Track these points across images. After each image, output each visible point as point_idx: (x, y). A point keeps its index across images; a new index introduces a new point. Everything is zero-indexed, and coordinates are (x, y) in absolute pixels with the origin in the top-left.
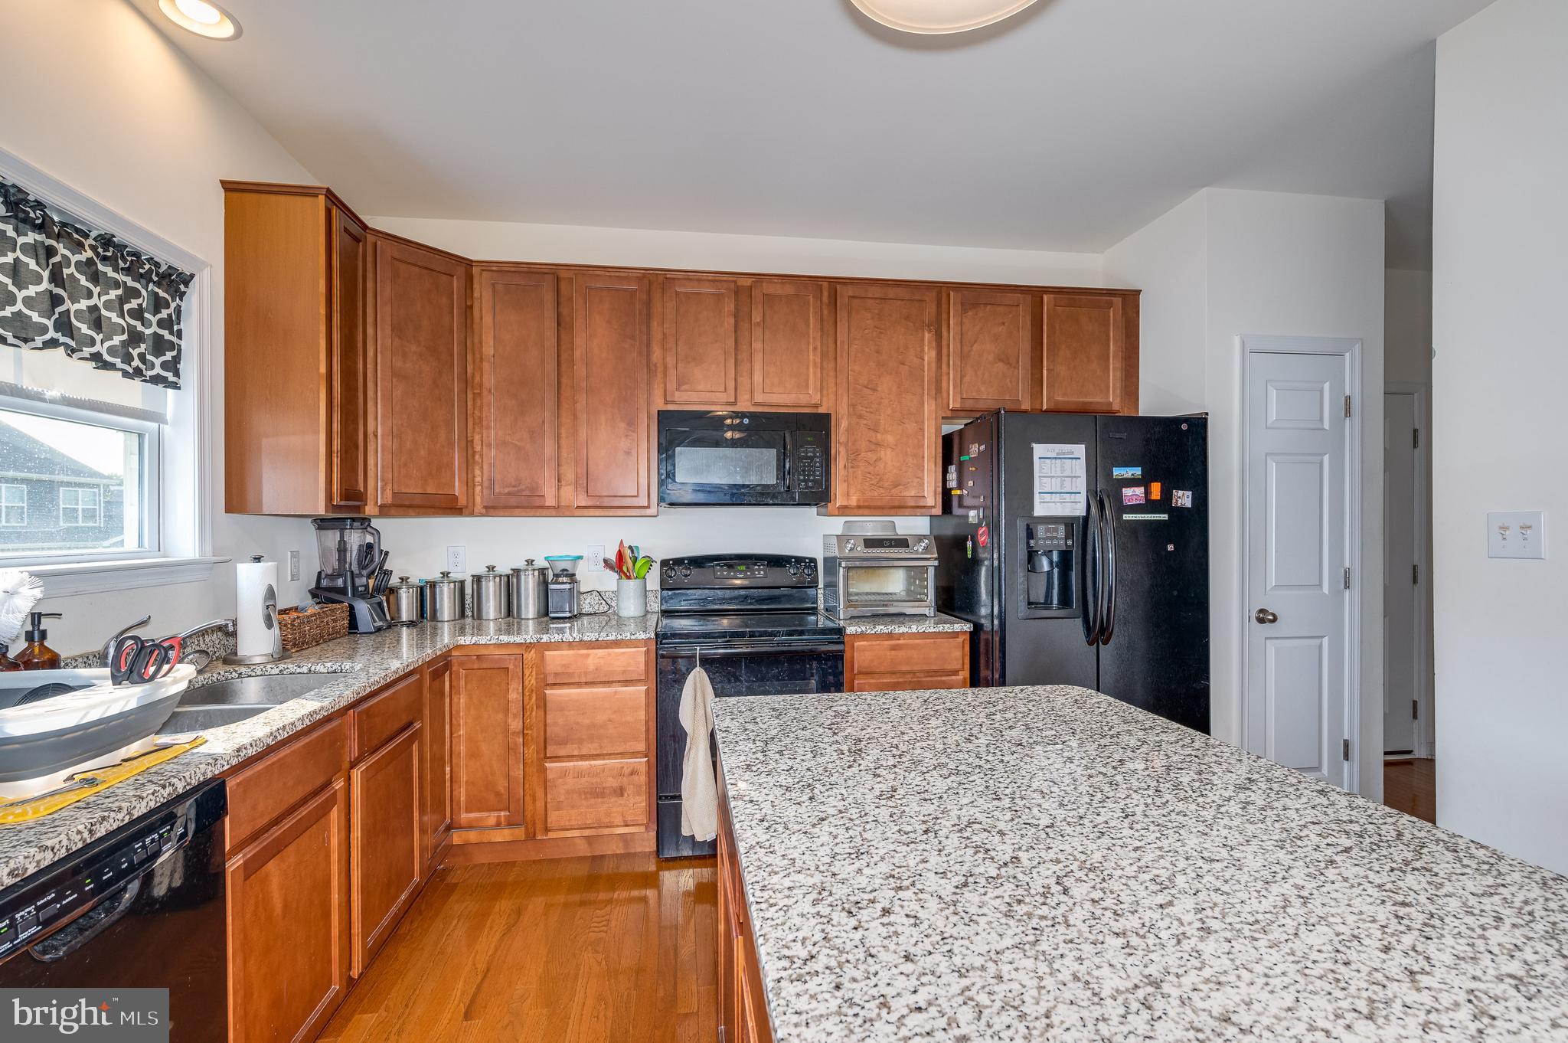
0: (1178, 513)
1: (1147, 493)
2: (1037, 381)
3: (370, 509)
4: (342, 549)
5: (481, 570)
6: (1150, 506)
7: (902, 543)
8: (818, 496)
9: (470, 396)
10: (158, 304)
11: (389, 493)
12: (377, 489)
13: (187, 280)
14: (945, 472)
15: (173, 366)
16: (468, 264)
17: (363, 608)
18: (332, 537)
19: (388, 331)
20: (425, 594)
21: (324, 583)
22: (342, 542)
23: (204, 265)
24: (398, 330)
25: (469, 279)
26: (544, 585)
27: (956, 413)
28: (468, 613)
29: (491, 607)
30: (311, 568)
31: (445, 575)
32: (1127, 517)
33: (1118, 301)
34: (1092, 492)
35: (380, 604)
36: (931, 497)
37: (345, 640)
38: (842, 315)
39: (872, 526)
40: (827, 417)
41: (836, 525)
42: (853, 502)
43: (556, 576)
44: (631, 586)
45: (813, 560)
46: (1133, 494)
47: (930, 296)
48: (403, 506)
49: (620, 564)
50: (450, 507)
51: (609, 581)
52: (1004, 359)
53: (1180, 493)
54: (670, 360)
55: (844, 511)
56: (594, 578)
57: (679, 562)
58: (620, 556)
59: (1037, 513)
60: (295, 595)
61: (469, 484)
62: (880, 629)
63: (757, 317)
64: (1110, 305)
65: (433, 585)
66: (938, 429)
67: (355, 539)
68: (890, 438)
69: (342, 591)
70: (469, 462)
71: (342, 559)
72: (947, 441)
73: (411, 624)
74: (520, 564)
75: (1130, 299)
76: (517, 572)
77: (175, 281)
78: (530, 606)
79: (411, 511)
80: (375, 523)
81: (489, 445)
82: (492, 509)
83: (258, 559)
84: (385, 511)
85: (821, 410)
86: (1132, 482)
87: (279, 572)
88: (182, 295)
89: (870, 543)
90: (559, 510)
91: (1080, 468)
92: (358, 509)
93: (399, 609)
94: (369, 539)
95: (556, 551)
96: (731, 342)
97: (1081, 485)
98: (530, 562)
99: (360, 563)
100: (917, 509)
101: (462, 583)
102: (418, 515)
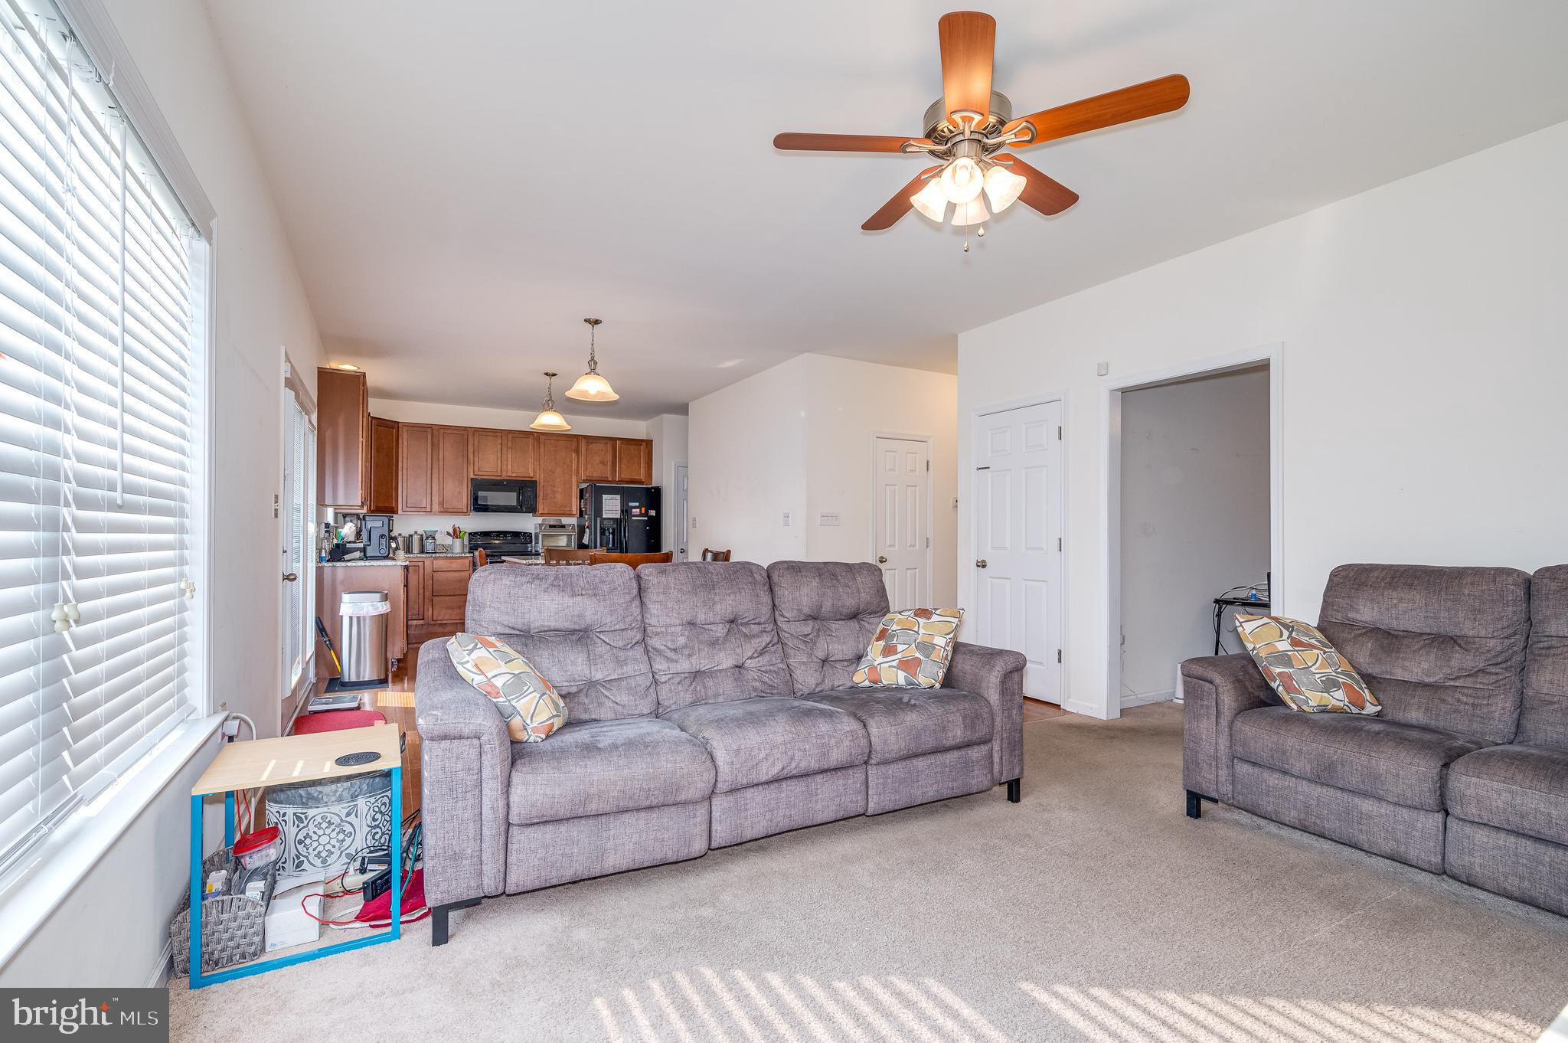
0: (650, 517)
1: (641, 511)
2: (614, 471)
6: (641, 515)
7: (563, 527)
8: (533, 510)
14: (580, 502)
26: (421, 540)
27: (585, 481)
32: (633, 519)
33: (644, 444)
34: (622, 511)
36: (575, 509)
38: (542, 446)
39: (552, 520)
40: (536, 481)
41: (539, 520)
42: (546, 512)
43: (427, 537)
44: (458, 542)
45: (531, 534)
46: (636, 511)
47: (574, 440)
49: (453, 534)
51: (449, 541)
52: (602, 462)
53: (652, 511)
54: (475, 459)
55: (542, 515)
56: (443, 539)
57: (476, 533)
58: (455, 530)
59: (604, 517)
63: (510, 445)
64: (641, 445)
66: (578, 486)
68: (560, 490)
72: (581, 491)
74: (413, 533)
75: (649, 443)
76: (411, 536)
78: (416, 548)
85: (534, 479)
86: (636, 507)
89: (551, 526)
91: (618, 503)
95: (428, 529)
96: (500, 454)
97: (619, 508)
98: (417, 532)
100: (571, 515)
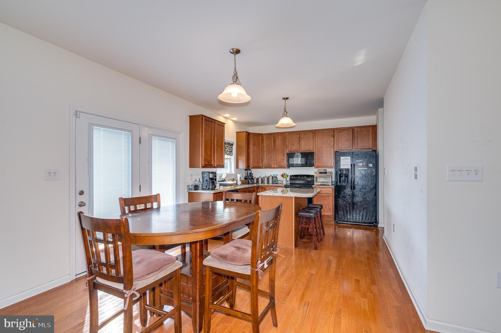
1: (363, 164)
2: (353, 144)
3: (250, 168)
4: (248, 173)
5: (265, 176)
6: (363, 166)
7: (326, 173)
8: (312, 165)
9: (262, 152)
10: (231, 147)
11: (252, 166)
12: (251, 166)
13: (233, 144)
15: (232, 154)
16: (262, 134)
17: (249, 180)
18: (247, 171)
19: (252, 145)
20: (257, 179)
21: (246, 177)
22: (248, 172)
23: (234, 142)
24: (254, 145)
25: (262, 136)
26: (273, 178)
27: (337, 150)
28: (263, 182)
29: (266, 182)
30: (244, 175)
31: (260, 177)
32: (358, 168)
33: (374, 127)
34: (352, 165)
35: (252, 180)
36: (333, 165)
37: (248, 184)
38: (317, 136)
39: (322, 170)
40: (314, 152)
41: (316, 170)
42: (319, 166)
43: (274, 177)
44: (285, 179)
45: (314, 176)
46: (360, 165)
47: (332, 131)
48: (254, 167)
49: (282, 176)
50: (260, 168)
52: (346, 140)
53: (370, 164)
54: (289, 145)
55: (317, 167)
56: (280, 178)
57: (293, 176)
59: (341, 168)
60: (243, 179)
61: (262, 164)
62: (324, 186)
63: (302, 137)
64: (370, 128)
65: (258, 178)
67: (249, 172)
68: (325, 155)
69: (248, 178)
70: (262, 161)
71: (247, 174)
73: (256, 183)
74: (270, 176)
77: (232, 145)
78: (271, 181)
79: (255, 168)
80: (251, 170)
81: (265, 159)
82: (265, 168)
83: (239, 174)
84: (252, 168)
85: (313, 151)
86: (360, 163)
87: (241, 175)
88: (233, 146)
89: (322, 173)
90: (274, 168)
91: (349, 160)
92: (249, 168)
93: (254, 181)
94: (251, 172)
95: (274, 174)
96: (298, 142)
98: (271, 175)
99: (249, 175)
100: (331, 167)
101: (262, 178)
102: (256, 169)
